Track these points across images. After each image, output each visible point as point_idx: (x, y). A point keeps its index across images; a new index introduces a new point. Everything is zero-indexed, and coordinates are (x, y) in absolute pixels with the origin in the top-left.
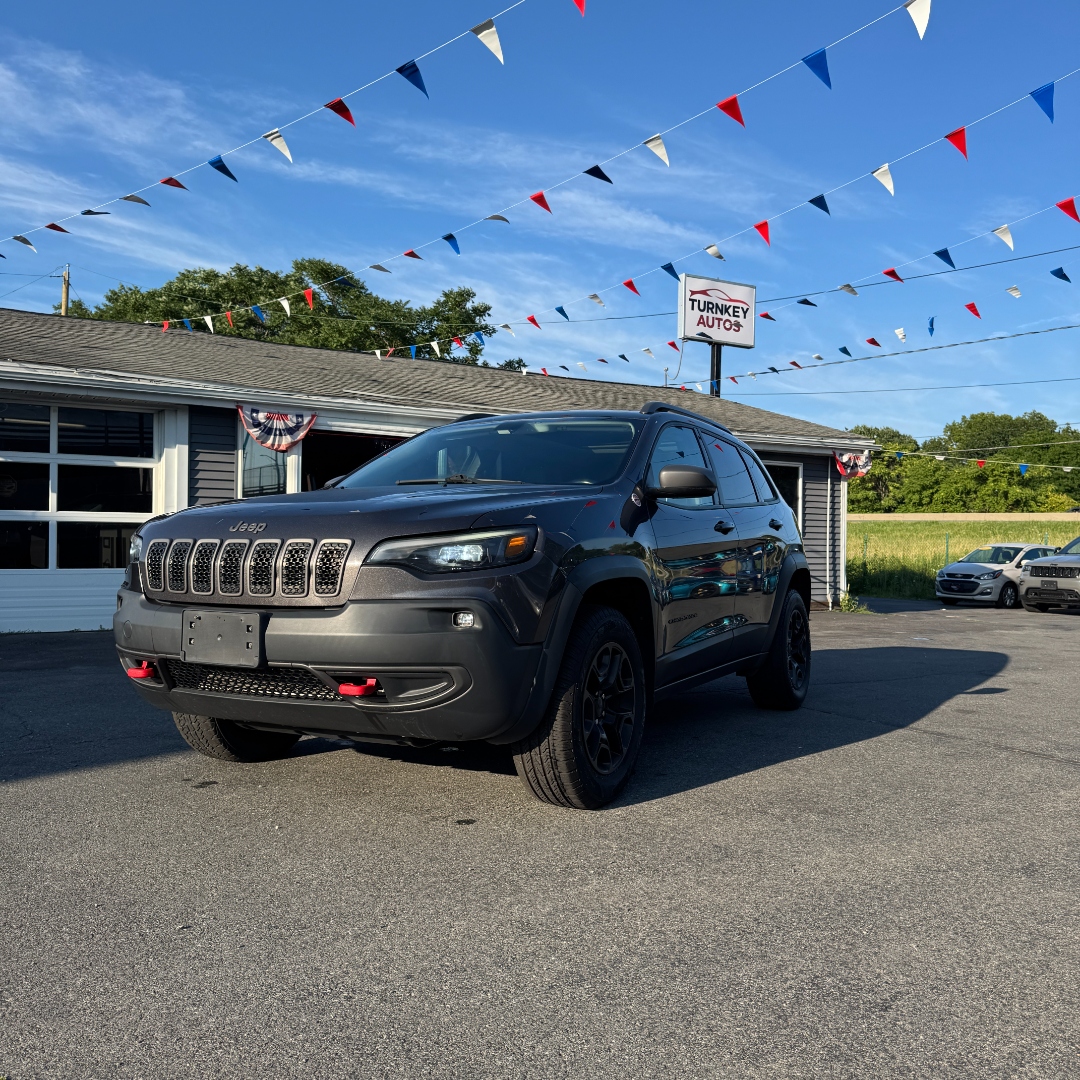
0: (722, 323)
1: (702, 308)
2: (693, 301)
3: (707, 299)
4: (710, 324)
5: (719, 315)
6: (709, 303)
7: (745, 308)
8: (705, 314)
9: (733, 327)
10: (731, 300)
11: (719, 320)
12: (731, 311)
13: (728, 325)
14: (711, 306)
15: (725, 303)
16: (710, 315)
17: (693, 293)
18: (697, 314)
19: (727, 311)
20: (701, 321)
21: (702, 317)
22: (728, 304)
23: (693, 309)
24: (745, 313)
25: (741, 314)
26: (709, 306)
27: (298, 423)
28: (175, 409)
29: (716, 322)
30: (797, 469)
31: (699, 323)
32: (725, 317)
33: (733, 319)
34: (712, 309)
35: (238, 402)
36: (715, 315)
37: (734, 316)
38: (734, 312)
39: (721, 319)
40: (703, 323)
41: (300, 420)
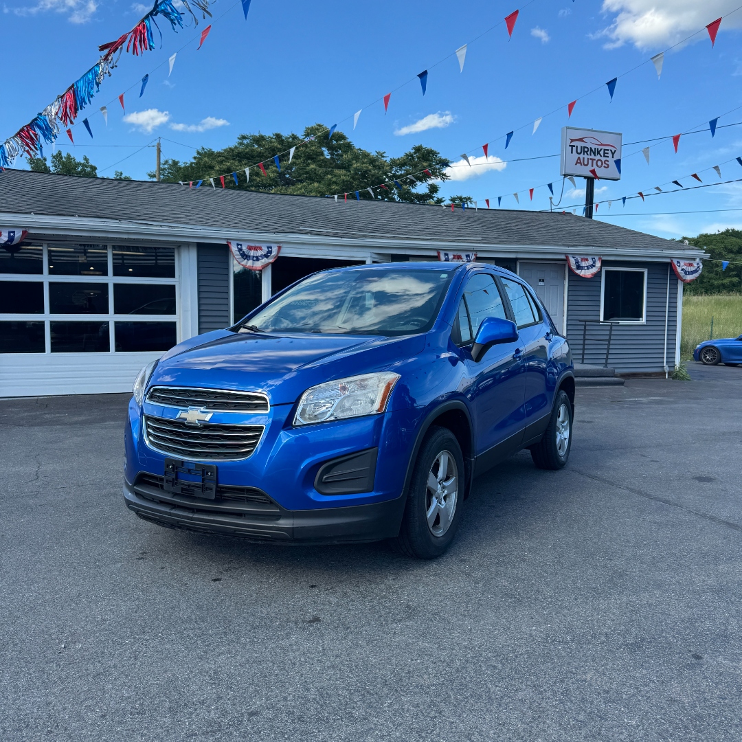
0: (595, 162)
1: (579, 151)
2: (572, 146)
3: (583, 145)
4: (586, 163)
5: (593, 156)
6: (585, 147)
8: (581, 156)
9: (604, 165)
10: (602, 145)
12: (602, 153)
13: (599, 163)
14: (586, 150)
15: (597, 147)
16: (586, 156)
17: (572, 140)
18: (575, 156)
19: (599, 153)
21: (579, 158)
22: (600, 147)
23: (572, 152)
24: (613, 154)
25: (610, 155)
26: (584, 150)
28: (188, 245)
29: (590, 161)
30: (643, 273)
31: (577, 163)
32: (598, 157)
33: (603, 159)
34: (587, 152)
35: (227, 239)
36: (589, 157)
37: (605, 156)
38: (605, 153)
39: (594, 159)
40: (580, 163)
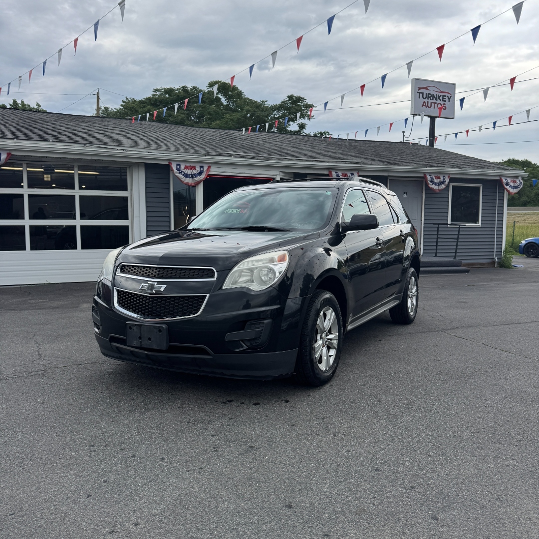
0: (436, 105)
1: (425, 97)
2: (420, 93)
3: (428, 92)
4: (429, 106)
5: (434, 101)
6: (429, 94)
7: (449, 96)
8: (426, 100)
9: (443, 107)
10: (441, 92)
11: (435, 103)
12: (441, 98)
13: (439, 106)
14: (430, 96)
15: (438, 94)
16: (430, 101)
17: (420, 89)
18: (422, 100)
19: (439, 98)
20: (424, 105)
21: (424, 102)
22: (440, 94)
23: (419, 98)
24: (449, 99)
25: (447, 100)
27: (201, 171)
28: (138, 165)
29: (433, 104)
30: (479, 188)
31: (423, 106)
32: (438, 101)
33: (442, 103)
35: (169, 160)
36: (432, 101)
37: (443, 101)
38: (443, 98)
39: (436, 103)
41: (202, 169)
